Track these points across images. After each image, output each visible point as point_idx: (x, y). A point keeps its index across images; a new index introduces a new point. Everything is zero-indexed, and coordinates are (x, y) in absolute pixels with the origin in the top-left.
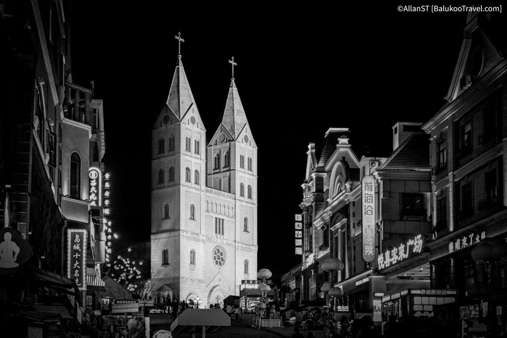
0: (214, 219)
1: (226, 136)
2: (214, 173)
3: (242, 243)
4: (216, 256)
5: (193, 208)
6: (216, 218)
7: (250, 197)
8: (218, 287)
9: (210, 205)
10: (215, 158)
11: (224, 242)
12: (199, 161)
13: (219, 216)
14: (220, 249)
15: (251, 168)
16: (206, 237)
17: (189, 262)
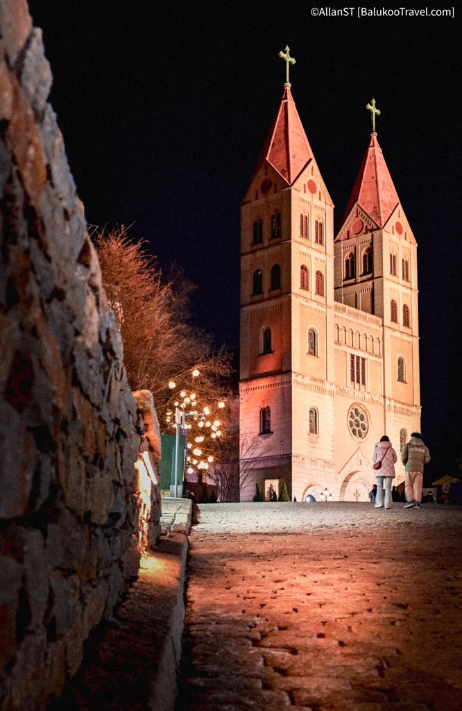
0: (349, 357)
2: (345, 286)
3: (395, 401)
4: (353, 421)
5: (313, 335)
6: (353, 356)
7: (406, 323)
8: (357, 475)
9: (342, 333)
10: (347, 261)
11: (367, 397)
12: (322, 257)
13: (357, 353)
14: (360, 410)
15: (407, 277)
16: (336, 386)
17: (308, 427)
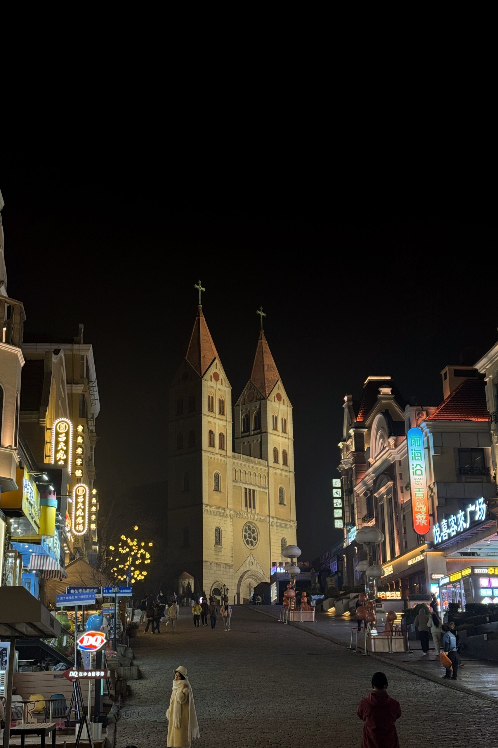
0: (243, 490)
1: (256, 395)
2: (243, 437)
3: (277, 519)
4: (247, 534)
5: (217, 477)
6: (246, 489)
7: (285, 463)
8: (249, 573)
9: (238, 473)
10: (244, 419)
11: (256, 517)
12: (224, 423)
13: (249, 487)
14: (251, 526)
15: (285, 430)
16: (234, 511)
17: (214, 542)
